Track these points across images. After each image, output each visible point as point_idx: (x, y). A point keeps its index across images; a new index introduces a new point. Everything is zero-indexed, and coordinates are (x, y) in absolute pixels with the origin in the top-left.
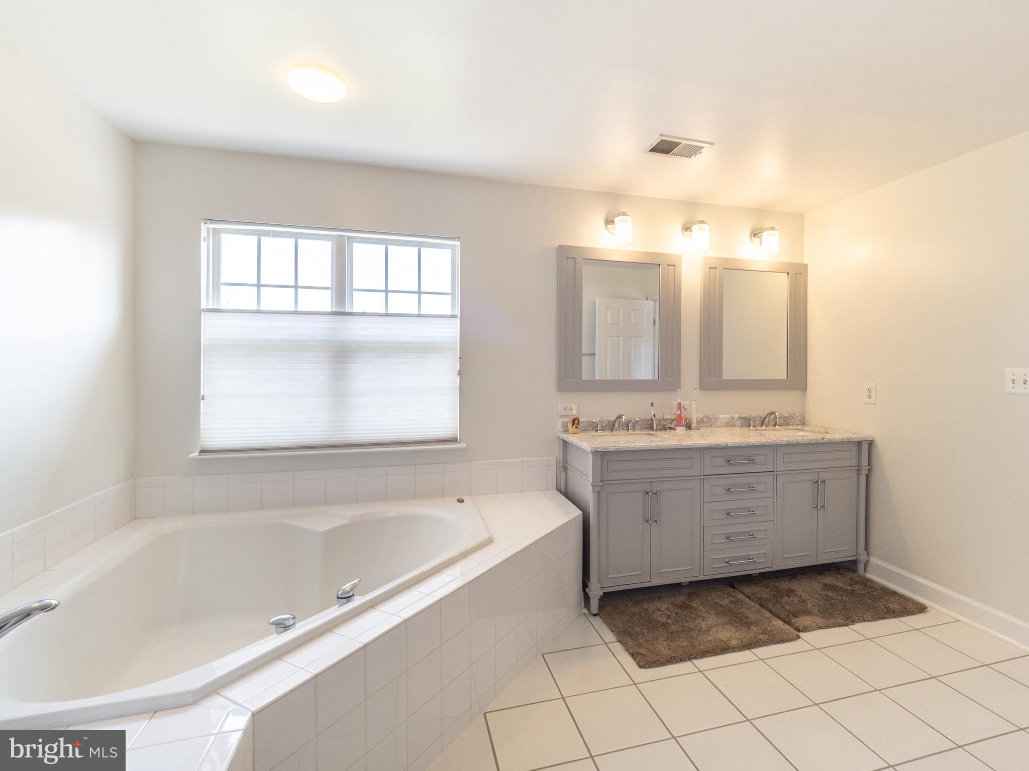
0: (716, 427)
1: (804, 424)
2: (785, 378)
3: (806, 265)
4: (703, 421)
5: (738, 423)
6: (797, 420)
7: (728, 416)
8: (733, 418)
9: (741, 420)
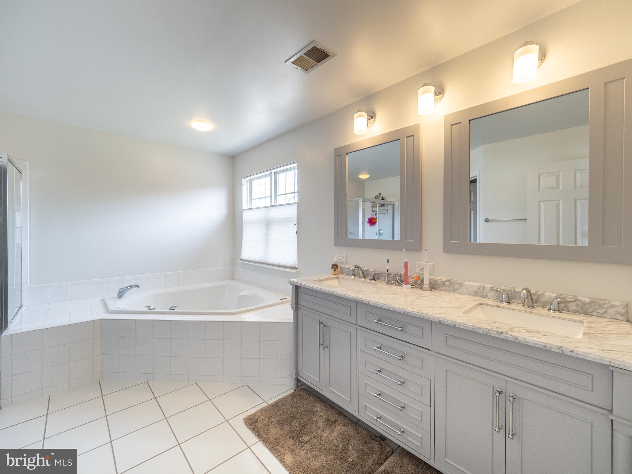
0: (460, 293)
5: (492, 294)
6: (611, 311)
7: (477, 284)
8: (484, 288)
9: (496, 292)
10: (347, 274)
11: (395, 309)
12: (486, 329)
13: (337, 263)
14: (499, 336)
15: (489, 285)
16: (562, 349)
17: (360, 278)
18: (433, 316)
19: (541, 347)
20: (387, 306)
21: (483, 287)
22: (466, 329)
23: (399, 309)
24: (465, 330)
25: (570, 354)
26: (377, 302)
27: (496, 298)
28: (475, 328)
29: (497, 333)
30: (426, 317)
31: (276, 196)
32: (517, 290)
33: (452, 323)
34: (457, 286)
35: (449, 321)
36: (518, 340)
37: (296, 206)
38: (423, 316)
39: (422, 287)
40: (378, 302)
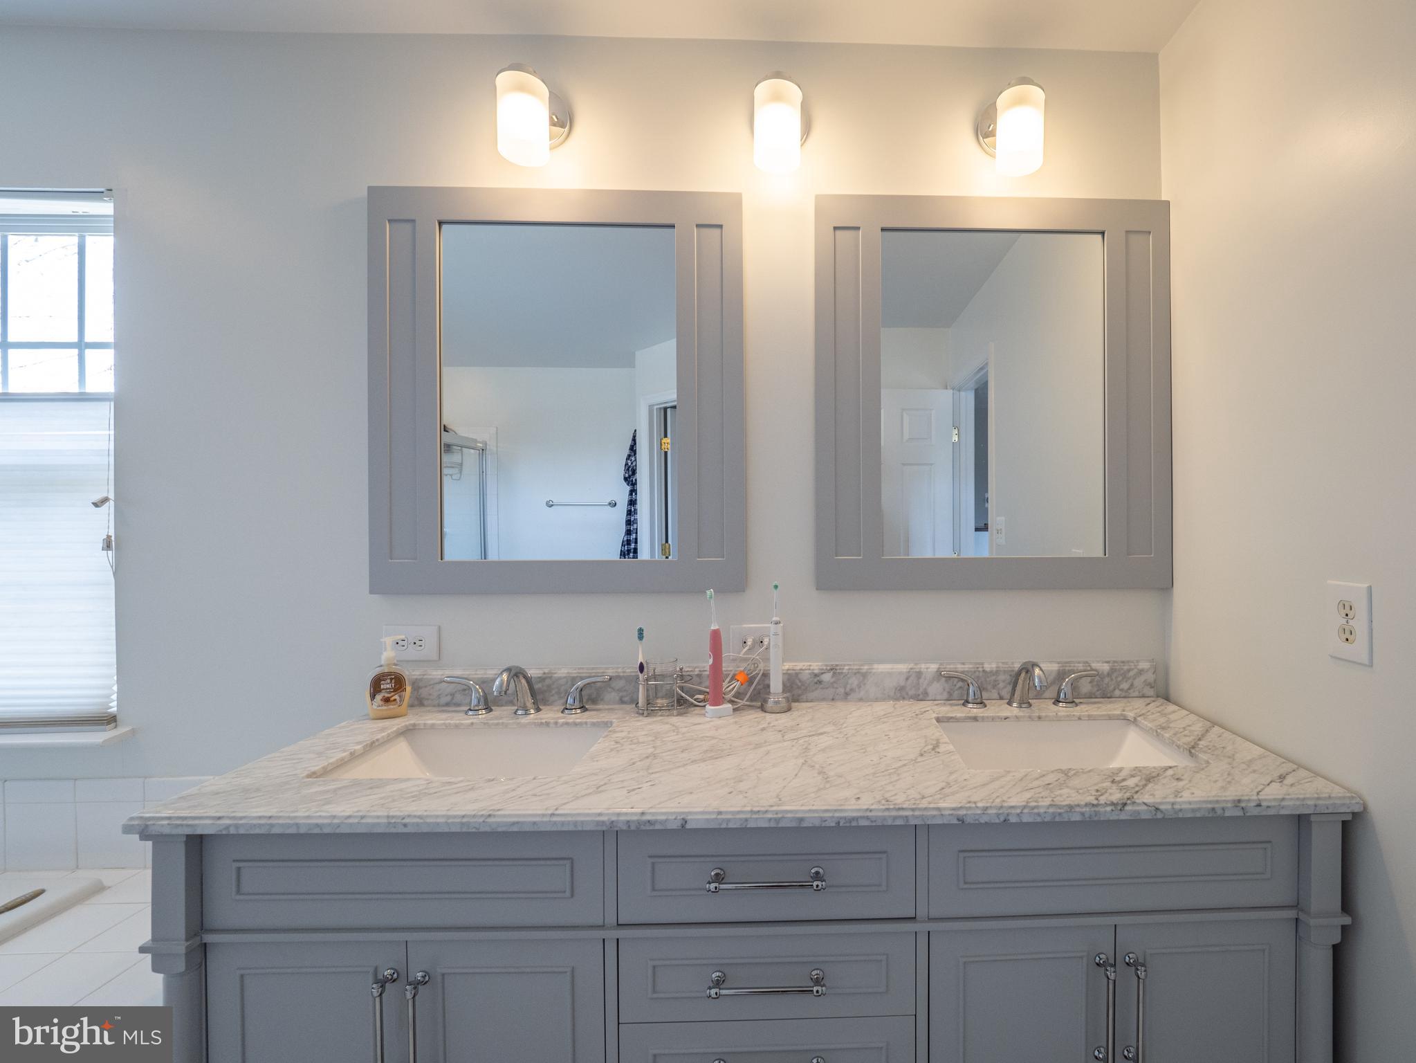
0: (861, 700)
1: (1165, 696)
2: (1101, 554)
3: (1167, 204)
4: (820, 682)
5: (936, 688)
6: (1139, 682)
7: (903, 667)
8: (919, 674)
9: (946, 681)
10: (447, 704)
11: (801, 820)
12: (1086, 805)
13: (394, 669)
14: (1118, 815)
15: (928, 665)
16: (1243, 805)
17: (520, 712)
18: (938, 809)
19: (1207, 815)
20: (770, 816)
21: (916, 672)
22: (1039, 819)
23: (816, 815)
24: (1035, 824)
25: (1256, 812)
26: (720, 813)
27: (945, 696)
28: (1059, 811)
29: (1113, 807)
30: (917, 817)
32: (987, 667)
33: (998, 815)
34: (854, 681)
35: (990, 811)
36: (1162, 812)
38: (906, 817)
39: (765, 701)
40: (722, 809)
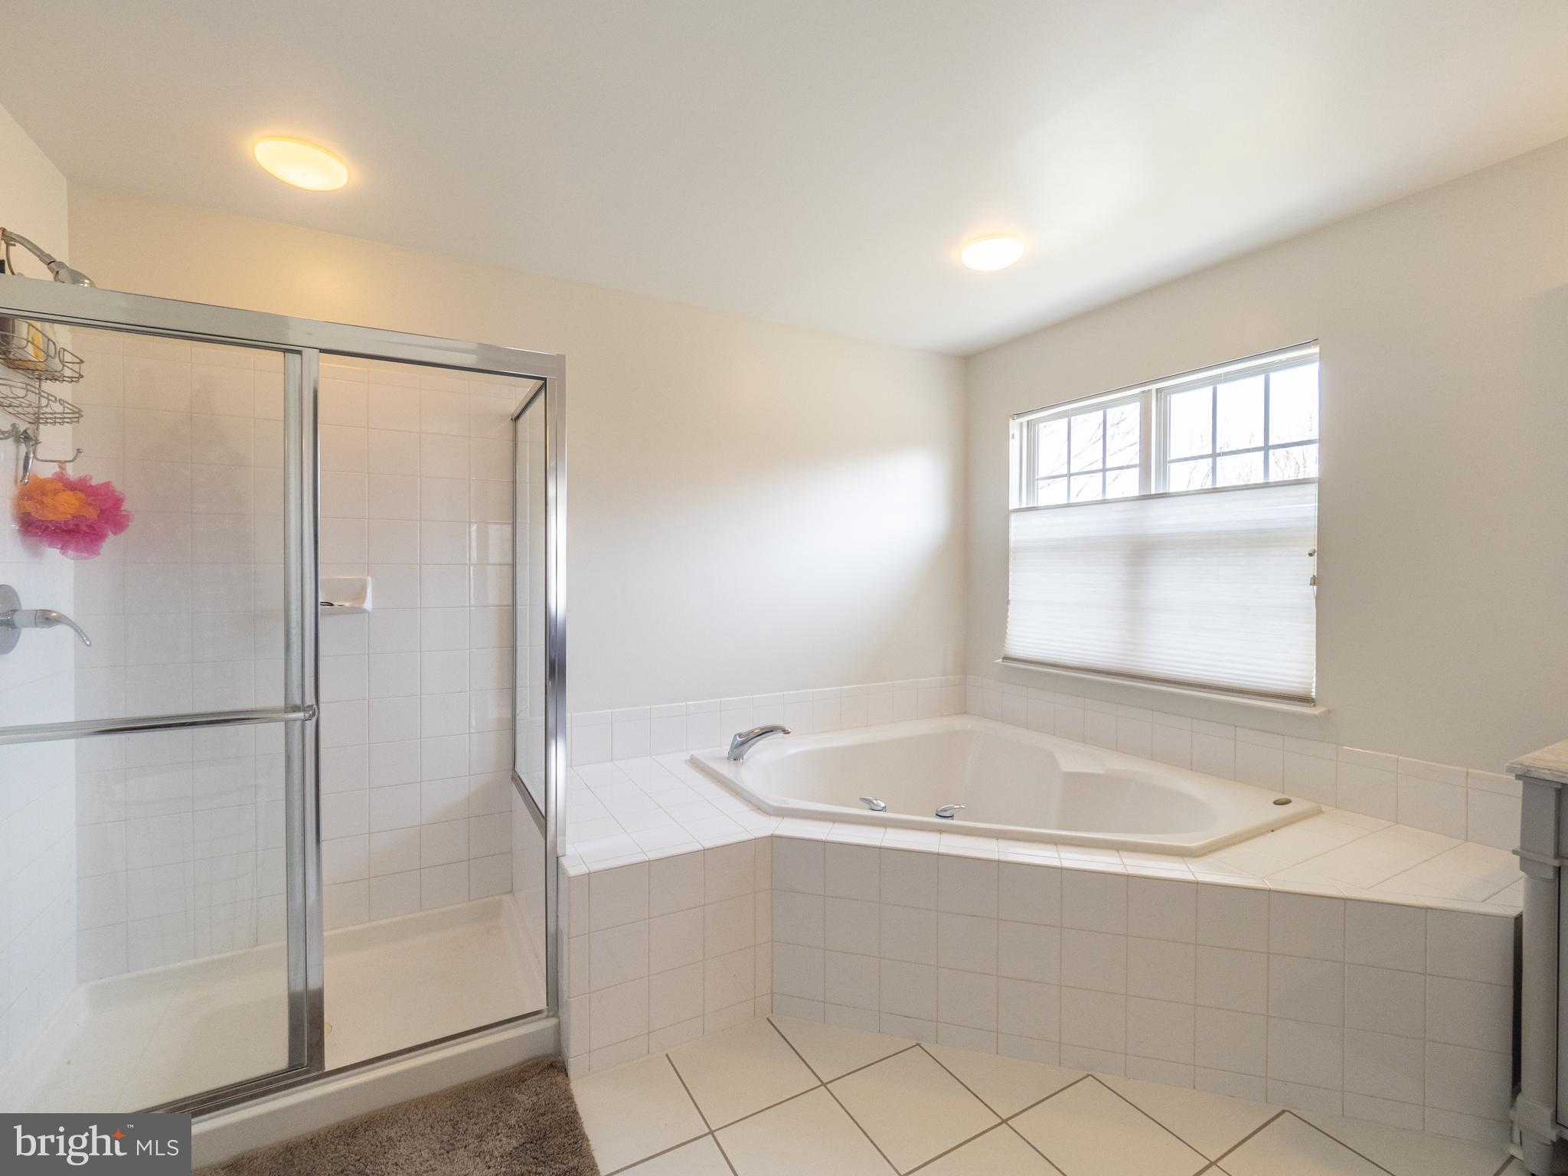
31: (1164, 463)
37: (1313, 490)
